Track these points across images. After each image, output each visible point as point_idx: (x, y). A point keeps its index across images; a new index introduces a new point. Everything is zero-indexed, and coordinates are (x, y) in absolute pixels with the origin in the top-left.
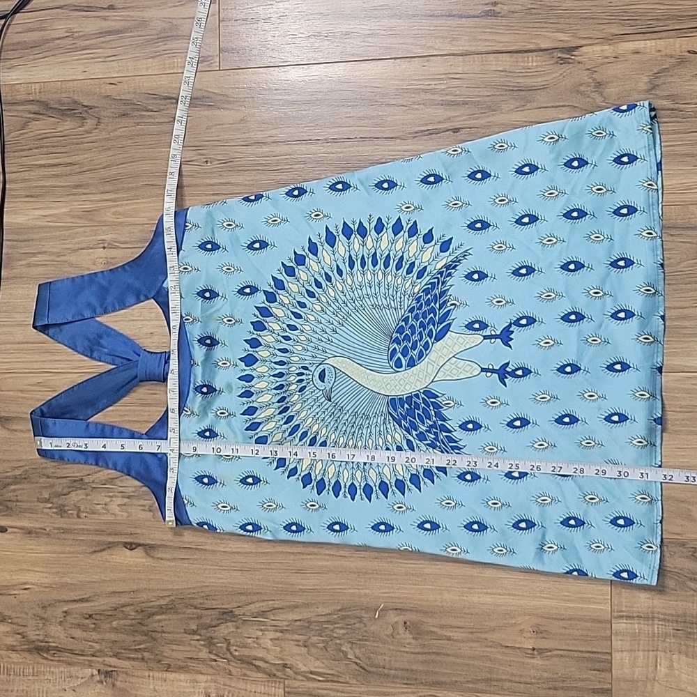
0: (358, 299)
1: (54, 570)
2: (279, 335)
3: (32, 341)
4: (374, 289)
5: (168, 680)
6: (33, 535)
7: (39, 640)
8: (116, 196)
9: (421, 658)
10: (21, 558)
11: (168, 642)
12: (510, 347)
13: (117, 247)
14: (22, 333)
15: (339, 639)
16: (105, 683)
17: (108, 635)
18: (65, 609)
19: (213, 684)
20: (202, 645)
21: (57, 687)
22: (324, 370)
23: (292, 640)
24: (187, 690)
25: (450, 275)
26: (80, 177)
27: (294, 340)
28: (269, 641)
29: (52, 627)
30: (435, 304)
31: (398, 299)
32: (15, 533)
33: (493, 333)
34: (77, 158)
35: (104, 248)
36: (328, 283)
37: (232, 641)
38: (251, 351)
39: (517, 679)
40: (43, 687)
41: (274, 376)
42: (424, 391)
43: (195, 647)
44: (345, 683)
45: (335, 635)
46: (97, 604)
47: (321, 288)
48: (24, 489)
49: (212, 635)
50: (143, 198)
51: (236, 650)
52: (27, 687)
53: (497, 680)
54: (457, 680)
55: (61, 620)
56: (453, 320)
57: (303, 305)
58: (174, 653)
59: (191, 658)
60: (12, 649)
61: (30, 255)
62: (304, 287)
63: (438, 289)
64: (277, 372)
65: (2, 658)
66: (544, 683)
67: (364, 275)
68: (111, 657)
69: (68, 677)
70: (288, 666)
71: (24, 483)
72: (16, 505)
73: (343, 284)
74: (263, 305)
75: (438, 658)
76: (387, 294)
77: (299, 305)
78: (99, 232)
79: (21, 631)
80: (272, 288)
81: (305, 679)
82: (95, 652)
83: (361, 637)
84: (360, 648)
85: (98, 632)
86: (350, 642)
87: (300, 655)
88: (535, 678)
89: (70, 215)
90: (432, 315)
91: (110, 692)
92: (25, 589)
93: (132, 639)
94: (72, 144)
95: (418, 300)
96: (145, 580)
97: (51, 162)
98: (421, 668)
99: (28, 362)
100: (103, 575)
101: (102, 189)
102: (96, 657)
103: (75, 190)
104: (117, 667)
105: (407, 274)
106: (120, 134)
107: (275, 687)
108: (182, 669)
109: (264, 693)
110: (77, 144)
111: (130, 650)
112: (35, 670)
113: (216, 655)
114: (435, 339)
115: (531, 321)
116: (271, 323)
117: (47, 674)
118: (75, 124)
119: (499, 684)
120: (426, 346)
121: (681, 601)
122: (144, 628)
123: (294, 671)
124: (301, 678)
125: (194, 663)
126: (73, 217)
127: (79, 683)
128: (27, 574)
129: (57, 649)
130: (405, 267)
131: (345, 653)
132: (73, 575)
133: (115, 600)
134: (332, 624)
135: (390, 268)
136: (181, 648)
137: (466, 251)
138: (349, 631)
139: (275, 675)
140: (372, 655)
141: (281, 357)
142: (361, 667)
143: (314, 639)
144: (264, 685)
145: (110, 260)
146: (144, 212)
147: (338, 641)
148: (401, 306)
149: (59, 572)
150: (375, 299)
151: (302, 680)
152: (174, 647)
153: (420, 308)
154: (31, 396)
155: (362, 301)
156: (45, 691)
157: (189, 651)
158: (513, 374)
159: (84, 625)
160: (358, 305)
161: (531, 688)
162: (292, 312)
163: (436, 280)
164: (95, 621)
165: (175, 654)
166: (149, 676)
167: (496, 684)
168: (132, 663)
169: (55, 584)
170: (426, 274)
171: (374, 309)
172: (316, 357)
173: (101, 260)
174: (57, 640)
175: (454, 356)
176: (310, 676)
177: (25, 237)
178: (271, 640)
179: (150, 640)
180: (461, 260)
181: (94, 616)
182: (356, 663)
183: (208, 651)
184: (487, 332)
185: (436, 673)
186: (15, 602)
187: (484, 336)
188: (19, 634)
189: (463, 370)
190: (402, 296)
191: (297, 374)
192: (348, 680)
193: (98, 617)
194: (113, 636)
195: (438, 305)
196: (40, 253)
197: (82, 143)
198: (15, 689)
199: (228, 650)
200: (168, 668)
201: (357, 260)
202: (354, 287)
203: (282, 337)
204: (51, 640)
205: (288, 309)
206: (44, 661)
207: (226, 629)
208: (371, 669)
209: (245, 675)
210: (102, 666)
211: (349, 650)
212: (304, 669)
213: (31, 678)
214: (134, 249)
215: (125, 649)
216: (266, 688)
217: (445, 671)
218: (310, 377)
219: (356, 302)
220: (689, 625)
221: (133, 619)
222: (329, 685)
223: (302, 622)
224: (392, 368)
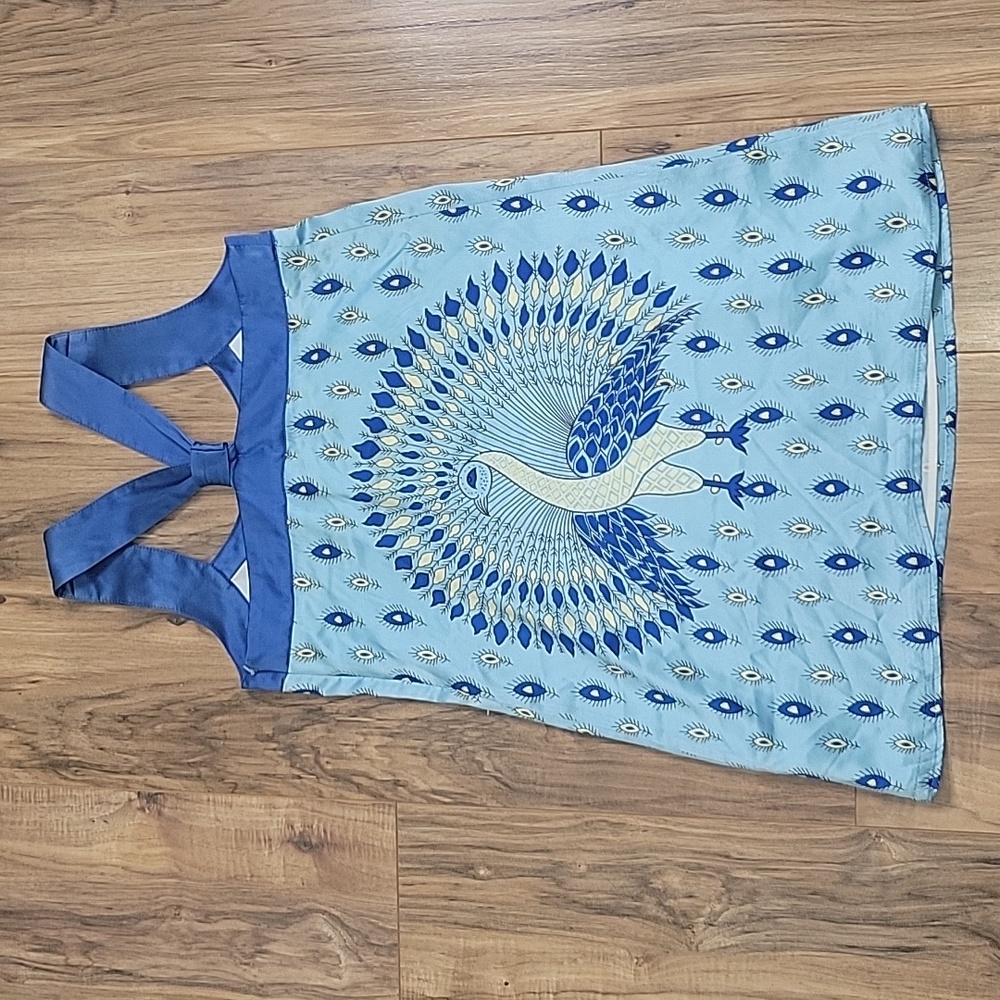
0: (529, 368)
1: (73, 655)
2: (412, 414)
3: (31, 330)
4: (554, 355)
5: (234, 807)
6: (42, 606)
7: (54, 753)
8: (142, 116)
9: (586, 768)
10: (26, 639)
11: (233, 752)
12: (744, 451)
13: (148, 191)
14: (15, 320)
15: (472, 744)
16: (147, 811)
17: (150, 743)
18: (89, 709)
19: (298, 810)
20: (280, 756)
21: (82, 817)
22: (474, 470)
23: (407, 748)
24: (262, 819)
25: (664, 340)
26: (91, 89)
27: (433, 425)
28: (374, 749)
29: (72, 734)
30: (639, 383)
31: (587, 371)
32: (16, 603)
33: (720, 429)
34: (85, 62)
35: (128, 193)
36: (487, 345)
37: (322, 750)
38: (372, 437)
39: (722, 796)
40: (63, 817)
41: (401, 472)
42: (624, 509)
43: (271, 758)
44: (481, 806)
45: (466, 739)
46: (133, 701)
47: (477, 351)
48: (25, 542)
49: (295, 743)
50: (181, 118)
51: (327, 763)
52: (41, 817)
53: (694, 798)
54: (637, 798)
55: (85, 724)
56: (664, 406)
57: (449, 374)
58: (243, 768)
59: (266, 775)
60: (18, 765)
61: (24, 206)
62: (452, 347)
63: (645, 359)
64: (405, 467)
65: (5, 778)
66: (760, 800)
67: (539, 333)
68: (155, 774)
69: (96, 804)
70: (401, 783)
71: (26, 533)
72: (16, 565)
73: (508, 347)
74: (393, 370)
75: (610, 768)
76: (571, 363)
77: (445, 375)
78: (119, 170)
79: (29, 741)
80: (407, 345)
81: (425, 801)
82: (134, 768)
83: (502, 742)
84: (501, 756)
85: (136, 740)
86: (486, 748)
87: (418, 767)
88: (747, 793)
89: (77, 146)
90: (633, 398)
91: (155, 823)
92: (34, 682)
93: (183, 749)
94: (77, 40)
95: (616, 374)
96: (198, 666)
97: (48, 68)
98: (587, 784)
99: (26, 361)
100: (140, 660)
101: (122, 107)
102: (135, 774)
103: (85, 109)
104: (164, 789)
105: (603, 335)
106: (145, 24)
107: (383, 813)
108: (253, 790)
109: (368, 822)
110: (84, 41)
111: (180, 764)
112: (51, 794)
113: (300, 769)
114: (635, 434)
115: (776, 415)
116: (403, 397)
117: (68, 799)
118: (81, 11)
119: (697, 803)
120: (623, 443)
121: (956, 681)
122: (200, 734)
123: (408, 790)
124: (418, 799)
125: (270, 781)
126: (82, 148)
127: (112, 811)
128: (35, 662)
129: (81, 765)
130: (600, 326)
131: (481, 764)
132: (99, 661)
133: (158, 696)
134: (460, 724)
135: (578, 325)
136: (252, 761)
137: (691, 308)
138: (485, 733)
139: (382, 796)
140: (518, 766)
141: (414, 446)
142: (503, 783)
143: (438, 745)
144: (368, 810)
145: (136, 210)
146: (182, 139)
147: (470, 748)
148: (589, 382)
149: (79, 658)
150: (553, 369)
151: (421, 803)
152: (242, 760)
153: (616, 388)
154: (32, 409)
155: (534, 371)
156: (65, 822)
157: (262, 765)
158: (749, 490)
159: (117, 732)
160: (529, 377)
161: (741, 808)
162: (433, 382)
163: (644, 347)
164: (131, 726)
165: (243, 770)
166: (209, 800)
167: (692, 803)
168: (185, 782)
169: (74, 674)
170: (630, 338)
171: (551, 383)
172: (463, 451)
173: (124, 211)
174: (78, 752)
175: (662, 460)
176: (432, 796)
177: (15, 180)
178: (376, 747)
179: (208, 750)
180: (683, 320)
181: (129, 718)
182: (496, 778)
183: (289, 764)
184: (711, 428)
185: (608, 790)
186: (20, 700)
187: (706, 433)
188: (26, 744)
189: (677, 481)
190: (593, 367)
191: (437, 473)
192: (484, 801)
193: (135, 719)
194: (157, 746)
195: (643, 384)
196: (36, 202)
197: (91, 39)
198: (25, 820)
199: (317, 762)
200: (234, 789)
201: (533, 312)
202: (524, 352)
203: (417, 417)
204: (71, 753)
205: (428, 377)
206: (63, 782)
207: (312, 734)
208: (516, 785)
209: (341, 796)
210: (143, 787)
211: (485, 760)
212: (423, 787)
213: (45, 805)
214: (170, 194)
215: (175, 764)
216: (372, 815)
217: (622, 787)
218: (455, 479)
219: (526, 372)
220: (965, 716)
221: (183, 722)
222: (458, 809)
223: (419, 721)
224: (573, 471)
